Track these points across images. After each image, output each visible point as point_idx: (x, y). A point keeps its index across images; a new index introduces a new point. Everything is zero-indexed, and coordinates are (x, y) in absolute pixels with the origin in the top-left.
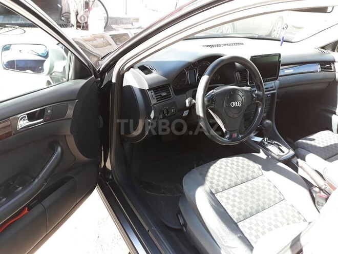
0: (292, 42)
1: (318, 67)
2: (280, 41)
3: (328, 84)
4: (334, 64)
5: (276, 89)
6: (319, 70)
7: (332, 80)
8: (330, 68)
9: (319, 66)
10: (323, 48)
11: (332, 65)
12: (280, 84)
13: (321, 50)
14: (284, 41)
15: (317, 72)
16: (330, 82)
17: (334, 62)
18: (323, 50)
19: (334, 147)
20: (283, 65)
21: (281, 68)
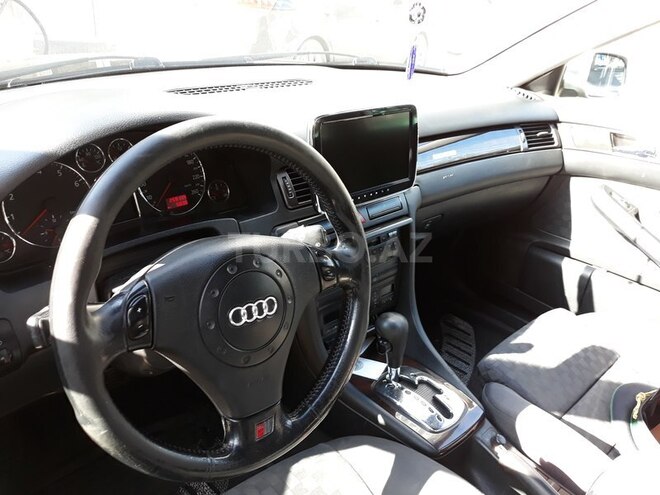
0: (446, 75)
1: (518, 139)
2: (404, 70)
3: (547, 179)
4: (556, 127)
5: (413, 212)
6: (524, 145)
7: (558, 169)
8: (548, 139)
9: (523, 135)
10: (525, 86)
11: (553, 131)
12: (423, 196)
13: (523, 91)
14: (416, 71)
15: (517, 150)
16: (551, 177)
17: (555, 122)
18: (527, 92)
19: (582, 361)
20: (425, 139)
21: (421, 147)
